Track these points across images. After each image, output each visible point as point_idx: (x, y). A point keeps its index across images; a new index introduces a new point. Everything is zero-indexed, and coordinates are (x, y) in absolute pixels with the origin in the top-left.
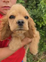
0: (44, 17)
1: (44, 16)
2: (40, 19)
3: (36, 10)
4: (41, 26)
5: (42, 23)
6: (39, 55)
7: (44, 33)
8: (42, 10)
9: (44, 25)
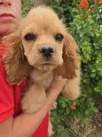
0: (84, 46)
6: (81, 127)
7: (87, 78)
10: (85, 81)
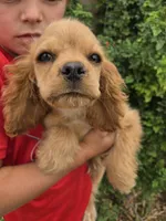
0: (160, 66)
1: (161, 62)
2: (144, 73)
3: (132, 42)
4: (147, 100)
5: (154, 88)
6: (141, 206)
7: (160, 124)
8: (155, 44)
9: (158, 95)
10: (156, 130)
